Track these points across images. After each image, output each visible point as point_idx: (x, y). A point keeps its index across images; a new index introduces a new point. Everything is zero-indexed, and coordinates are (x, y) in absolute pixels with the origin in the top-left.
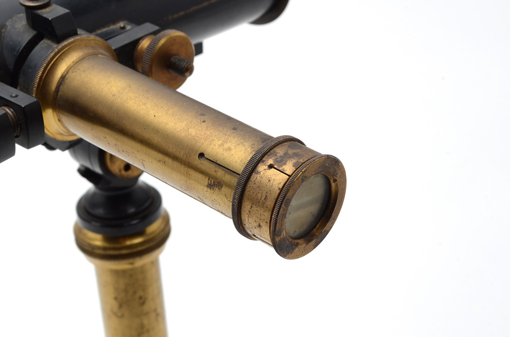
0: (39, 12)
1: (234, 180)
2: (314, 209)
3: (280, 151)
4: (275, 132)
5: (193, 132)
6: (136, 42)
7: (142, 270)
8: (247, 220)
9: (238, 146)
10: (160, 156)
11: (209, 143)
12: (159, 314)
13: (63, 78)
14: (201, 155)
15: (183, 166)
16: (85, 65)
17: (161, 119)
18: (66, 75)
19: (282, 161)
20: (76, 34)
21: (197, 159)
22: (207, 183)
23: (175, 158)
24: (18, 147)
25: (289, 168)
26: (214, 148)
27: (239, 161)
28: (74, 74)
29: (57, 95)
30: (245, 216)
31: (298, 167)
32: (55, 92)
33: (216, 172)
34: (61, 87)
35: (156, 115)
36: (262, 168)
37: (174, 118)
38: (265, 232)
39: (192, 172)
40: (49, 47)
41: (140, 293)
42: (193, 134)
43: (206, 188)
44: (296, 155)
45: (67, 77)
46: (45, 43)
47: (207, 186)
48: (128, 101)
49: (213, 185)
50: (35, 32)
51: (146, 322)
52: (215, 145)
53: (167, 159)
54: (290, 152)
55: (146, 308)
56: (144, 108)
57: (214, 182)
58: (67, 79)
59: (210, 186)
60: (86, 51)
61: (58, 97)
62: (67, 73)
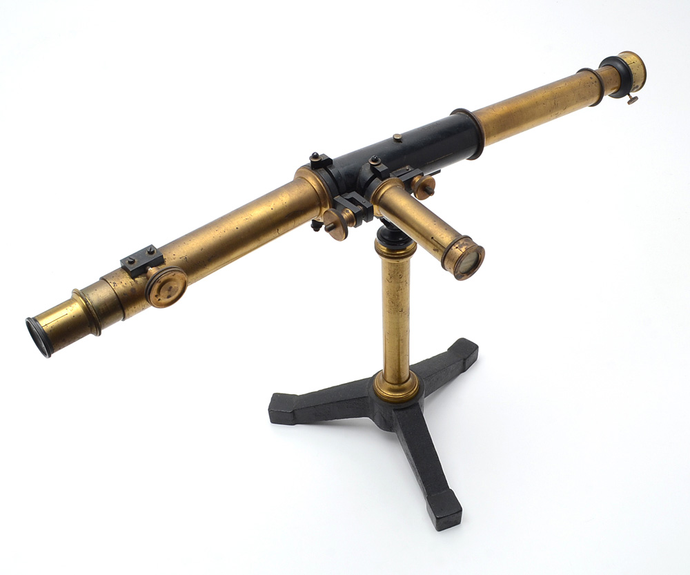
0: (376, 167)
1: (443, 250)
2: (472, 263)
3: (461, 242)
4: (463, 234)
5: (430, 228)
6: (413, 178)
7: (402, 264)
9: (448, 236)
11: (436, 233)
12: (407, 283)
13: (383, 195)
14: (432, 238)
15: (426, 240)
16: (391, 191)
19: (461, 246)
20: (389, 177)
23: (423, 236)
24: (363, 221)
25: (463, 249)
27: (446, 243)
30: (445, 264)
31: (467, 249)
32: (380, 199)
33: (437, 245)
34: (382, 198)
36: (453, 248)
38: (452, 270)
39: (428, 243)
40: (378, 182)
41: (400, 273)
44: (467, 244)
46: (377, 179)
47: (433, 250)
49: (435, 249)
50: (373, 175)
51: (401, 286)
52: (438, 235)
54: (465, 243)
55: (402, 280)
60: (393, 185)
61: (381, 202)
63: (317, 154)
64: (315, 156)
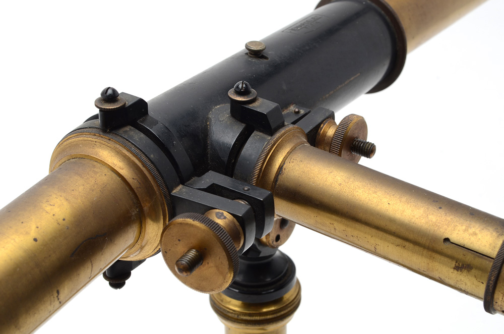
0: (251, 106)
1: (489, 265)
8: (501, 299)
9: (483, 231)
10: (399, 241)
11: (453, 228)
13: (281, 168)
14: (447, 240)
15: (426, 250)
17: (397, 206)
18: (283, 165)
20: (284, 125)
21: (443, 243)
22: (454, 266)
23: (416, 243)
26: (459, 233)
27: (488, 246)
28: (292, 164)
29: (275, 184)
32: (273, 182)
33: (465, 255)
34: (279, 177)
35: (390, 203)
37: (409, 205)
39: (437, 256)
42: (434, 220)
43: (452, 270)
45: (284, 167)
46: (256, 136)
47: (454, 268)
48: (357, 190)
49: (461, 268)
50: (244, 125)
52: (459, 231)
53: (407, 244)
56: (376, 196)
57: (463, 265)
58: (285, 169)
59: (457, 268)
61: (277, 186)
62: (284, 163)
63: (114, 91)
64: (110, 96)
